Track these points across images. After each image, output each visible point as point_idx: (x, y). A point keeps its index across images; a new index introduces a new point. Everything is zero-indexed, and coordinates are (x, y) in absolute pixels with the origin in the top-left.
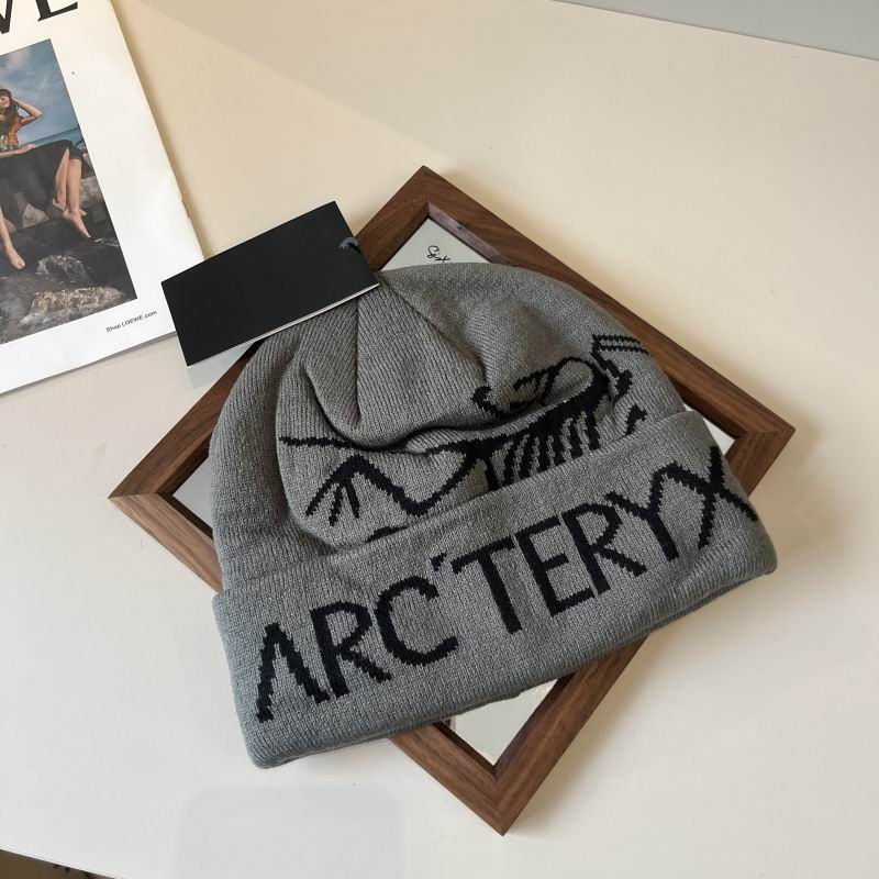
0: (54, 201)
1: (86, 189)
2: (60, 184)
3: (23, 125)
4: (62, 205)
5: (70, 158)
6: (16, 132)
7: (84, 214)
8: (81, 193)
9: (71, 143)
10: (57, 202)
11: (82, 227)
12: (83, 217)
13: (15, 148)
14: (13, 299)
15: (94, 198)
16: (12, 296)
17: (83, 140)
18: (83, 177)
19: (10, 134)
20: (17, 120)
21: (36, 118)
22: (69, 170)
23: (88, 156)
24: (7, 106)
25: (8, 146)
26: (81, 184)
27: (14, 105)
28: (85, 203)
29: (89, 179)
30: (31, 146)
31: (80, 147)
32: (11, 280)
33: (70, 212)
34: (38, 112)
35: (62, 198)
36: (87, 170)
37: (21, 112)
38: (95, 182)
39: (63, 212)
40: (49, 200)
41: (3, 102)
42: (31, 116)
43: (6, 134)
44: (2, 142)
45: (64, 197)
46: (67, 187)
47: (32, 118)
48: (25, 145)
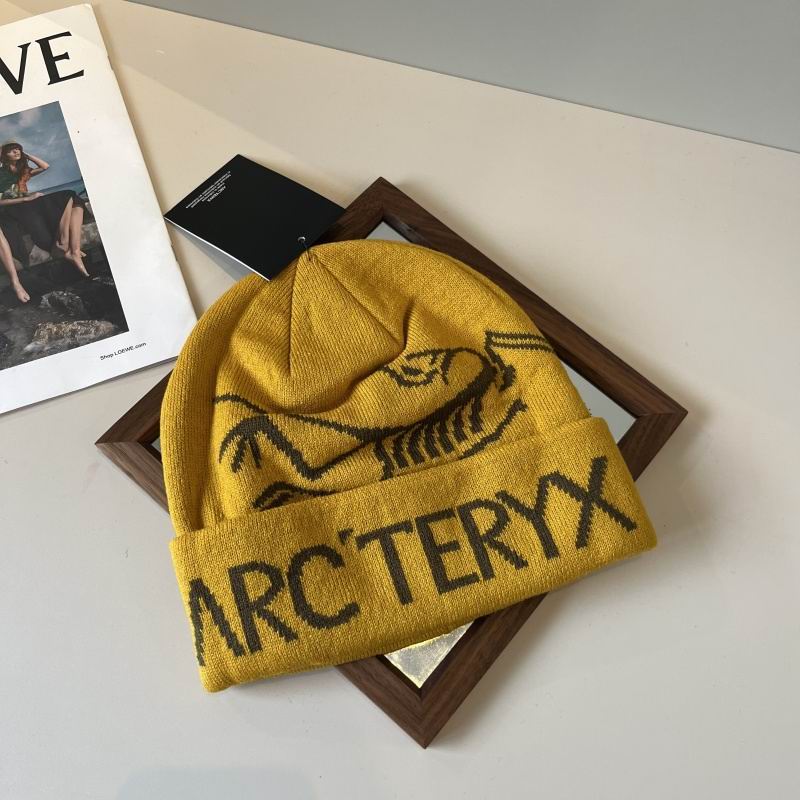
0: (58, 244)
1: (86, 234)
2: (64, 228)
3: (33, 175)
4: (65, 247)
5: (74, 206)
6: (25, 181)
7: (85, 255)
8: (82, 237)
9: (74, 193)
10: (61, 244)
11: (82, 266)
12: (82, 258)
13: (25, 195)
14: (18, 329)
15: (94, 242)
16: (17, 326)
18: (84, 223)
19: (21, 183)
20: (27, 170)
21: (44, 170)
22: (72, 217)
23: (90, 205)
24: (18, 158)
25: (18, 194)
26: (83, 229)
27: (24, 158)
28: (85, 245)
29: (90, 225)
30: (38, 195)
32: (17, 312)
33: (72, 253)
34: (46, 165)
35: (65, 241)
36: (89, 217)
37: (31, 164)
38: (95, 228)
39: (65, 253)
40: (54, 243)
41: (15, 155)
42: (40, 167)
43: (17, 183)
44: (13, 189)
45: (67, 240)
46: (70, 231)
47: (41, 169)
48: (34, 193)
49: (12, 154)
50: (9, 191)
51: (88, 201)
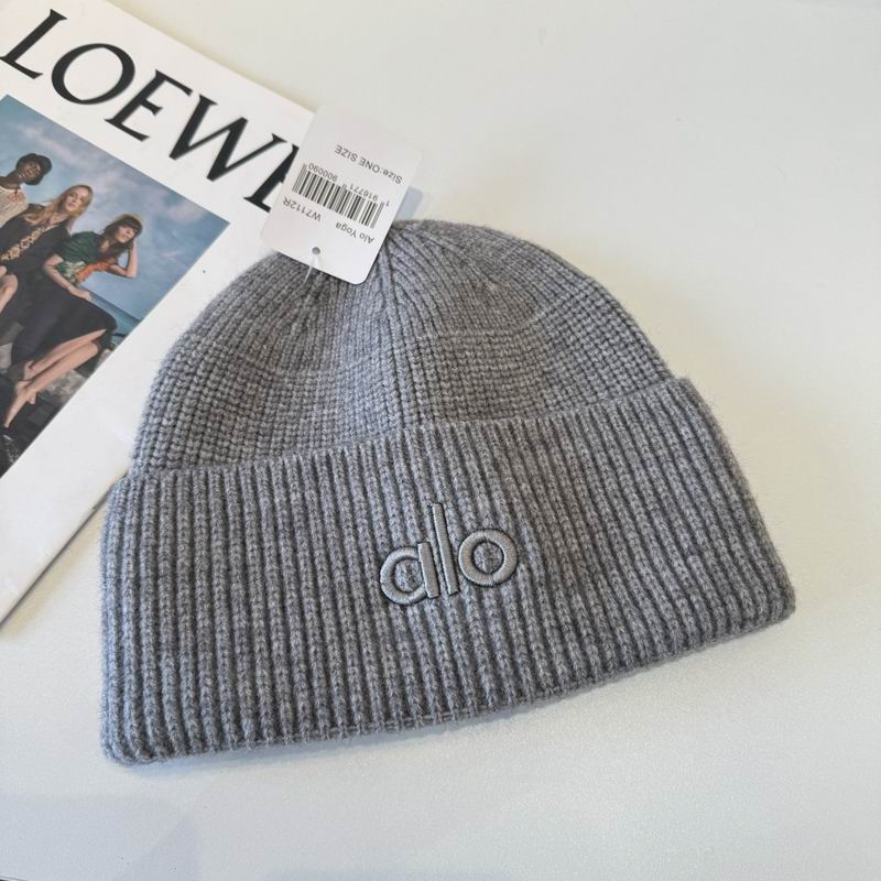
0: (30, 363)
1: (64, 382)
2: (54, 355)
3: (110, 270)
4: (29, 374)
5: (94, 341)
6: (96, 270)
7: (33, 402)
8: (55, 382)
9: (114, 326)
10: (30, 367)
11: (14, 411)
12: (27, 404)
13: (74, 284)
15: (59, 397)
17: (123, 336)
18: (78, 369)
19: (90, 267)
20: (112, 260)
21: (125, 276)
22: (79, 348)
23: (107, 355)
24: (123, 240)
25: (73, 275)
26: (68, 374)
27: (128, 246)
28: (46, 393)
29: (79, 376)
30: (86, 296)
31: (114, 339)
33: (26, 387)
34: (133, 272)
35: (39, 368)
36: (88, 368)
37: (122, 259)
38: (78, 385)
39: (22, 380)
40: (28, 358)
41: (124, 234)
42: (126, 269)
43: (87, 263)
45: (42, 369)
46: (56, 363)
47: (123, 272)
48: (84, 289)
49: (123, 230)
50: (70, 264)
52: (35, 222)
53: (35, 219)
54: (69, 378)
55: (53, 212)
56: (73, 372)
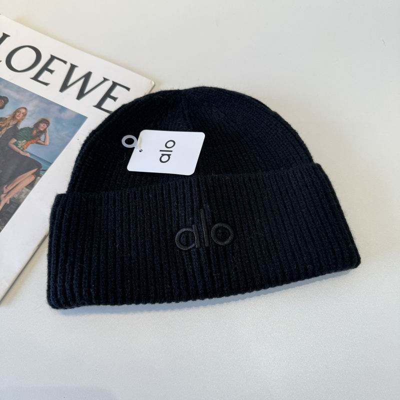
0: (6, 186)
1: (21, 193)
3: (37, 143)
4: (5, 191)
6: (31, 143)
7: (8, 203)
9: (41, 167)
11: (1, 207)
12: (6, 204)
15: (19, 199)
18: (26, 187)
19: (29, 142)
20: (38, 138)
21: (44, 145)
22: (27, 178)
23: (39, 179)
24: (42, 129)
25: (22, 147)
26: (23, 189)
27: (44, 132)
28: (14, 198)
29: (27, 190)
30: (28, 155)
33: (5, 197)
34: (47, 143)
35: (10, 188)
36: (31, 186)
37: (42, 137)
38: (27, 194)
39: (3, 193)
40: (5, 184)
41: (42, 126)
42: (44, 142)
43: (27, 141)
44: (22, 143)
45: (11, 188)
46: (17, 185)
47: (43, 143)
48: (27, 152)
49: (42, 125)
50: (20, 142)
51: (41, 177)
52: (3, 125)
53: (3, 124)
54: (23, 191)
55: (11, 120)
56: (25, 188)
